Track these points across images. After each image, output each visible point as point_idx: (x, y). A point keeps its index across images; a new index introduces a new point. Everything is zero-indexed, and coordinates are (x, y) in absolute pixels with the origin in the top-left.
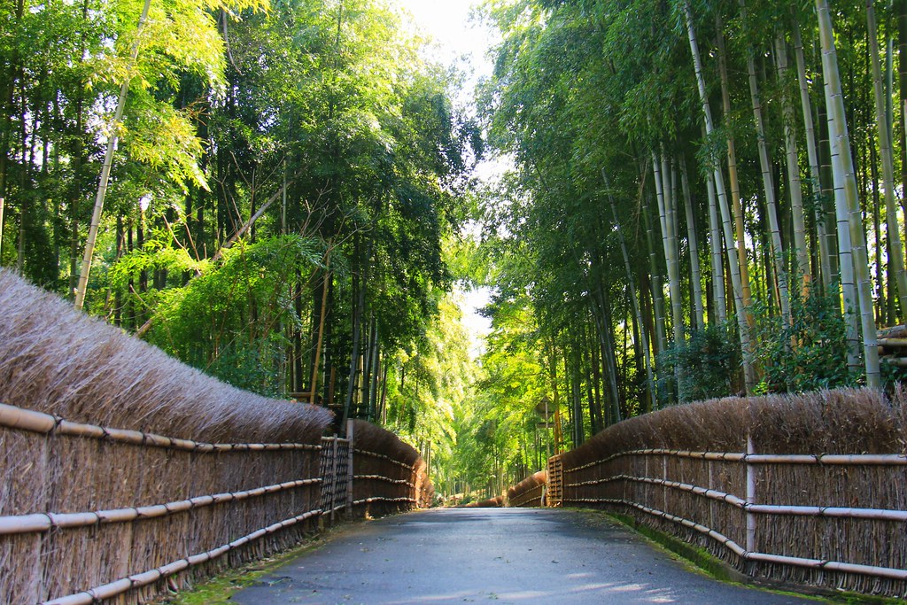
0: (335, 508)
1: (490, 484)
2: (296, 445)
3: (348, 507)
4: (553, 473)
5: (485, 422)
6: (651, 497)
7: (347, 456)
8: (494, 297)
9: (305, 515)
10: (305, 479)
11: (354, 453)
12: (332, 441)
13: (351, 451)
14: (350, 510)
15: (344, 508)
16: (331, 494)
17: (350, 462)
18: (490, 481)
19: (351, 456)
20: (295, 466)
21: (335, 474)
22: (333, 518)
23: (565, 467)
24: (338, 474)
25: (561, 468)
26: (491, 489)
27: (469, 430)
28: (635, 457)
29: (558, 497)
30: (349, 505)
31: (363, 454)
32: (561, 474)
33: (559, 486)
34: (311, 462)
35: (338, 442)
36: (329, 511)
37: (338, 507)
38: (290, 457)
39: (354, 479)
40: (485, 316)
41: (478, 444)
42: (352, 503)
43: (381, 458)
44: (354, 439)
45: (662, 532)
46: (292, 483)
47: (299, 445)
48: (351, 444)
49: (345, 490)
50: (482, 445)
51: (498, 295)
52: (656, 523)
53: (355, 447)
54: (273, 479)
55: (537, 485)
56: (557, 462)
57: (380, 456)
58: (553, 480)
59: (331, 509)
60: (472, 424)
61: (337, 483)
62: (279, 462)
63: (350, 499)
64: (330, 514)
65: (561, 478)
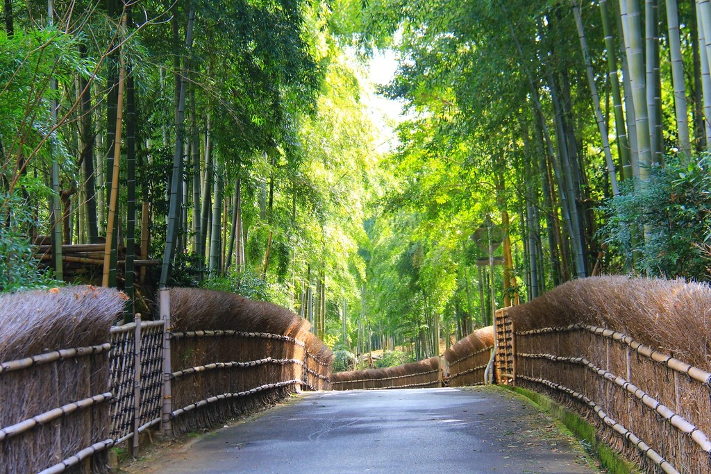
0: (142, 428)
1: (421, 336)
2: (64, 352)
3: (164, 422)
4: (501, 333)
5: (411, 244)
6: (613, 403)
7: (161, 346)
8: (406, 68)
9: (82, 454)
10: (82, 398)
11: (173, 340)
12: (133, 331)
13: (167, 336)
14: (168, 426)
15: (158, 424)
16: (133, 409)
17: (167, 354)
18: (421, 332)
19: (167, 344)
20: (61, 384)
21: (138, 378)
22: (136, 444)
23: (517, 327)
24: (144, 377)
25: (511, 327)
26: (424, 344)
27: (386, 257)
28: (594, 338)
29: (510, 370)
30: (167, 417)
31: (190, 337)
32: (512, 336)
33: (509, 355)
34: (92, 371)
35: (143, 329)
36: (129, 435)
37: (147, 425)
38: (52, 372)
39: (173, 380)
40: (393, 98)
41: (401, 277)
42: (171, 415)
43: (224, 336)
44: (173, 318)
45: (625, 461)
46: (57, 412)
47: (70, 352)
48: (168, 327)
49: (159, 396)
50: (408, 278)
51: (412, 63)
52: (620, 445)
53: (173, 330)
54: (22, 413)
55: (483, 347)
56: (505, 317)
57: (221, 332)
58: (502, 344)
59: (132, 430)
60: (392, 247)
61: (142, 391)
62: (31, 385)
63: (168, 409)
64: (131, 440)
65: (512, 343)
